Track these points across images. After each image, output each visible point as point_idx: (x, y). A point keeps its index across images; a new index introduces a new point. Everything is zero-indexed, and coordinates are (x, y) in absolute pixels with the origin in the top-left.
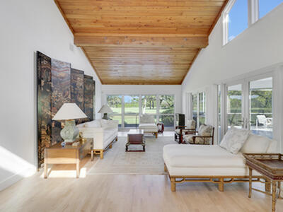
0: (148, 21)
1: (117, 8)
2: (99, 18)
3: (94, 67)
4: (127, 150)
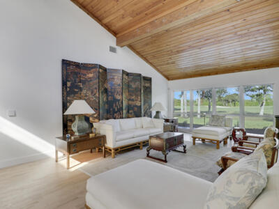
4: (148, 156)
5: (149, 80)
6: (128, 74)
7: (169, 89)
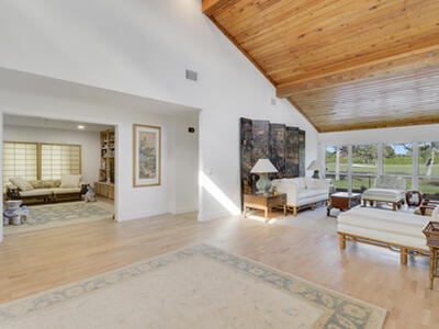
0: (358, 51)
1: (314, 52)
2: (298, 66)
3: (304, 114)
4: (328, 215)
5: (303, 133)
6: (288, 128)
7: (319, 144)
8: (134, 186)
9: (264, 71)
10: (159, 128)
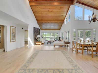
8: (11, 42)
9: (36, 18)
10: (15, 27)
